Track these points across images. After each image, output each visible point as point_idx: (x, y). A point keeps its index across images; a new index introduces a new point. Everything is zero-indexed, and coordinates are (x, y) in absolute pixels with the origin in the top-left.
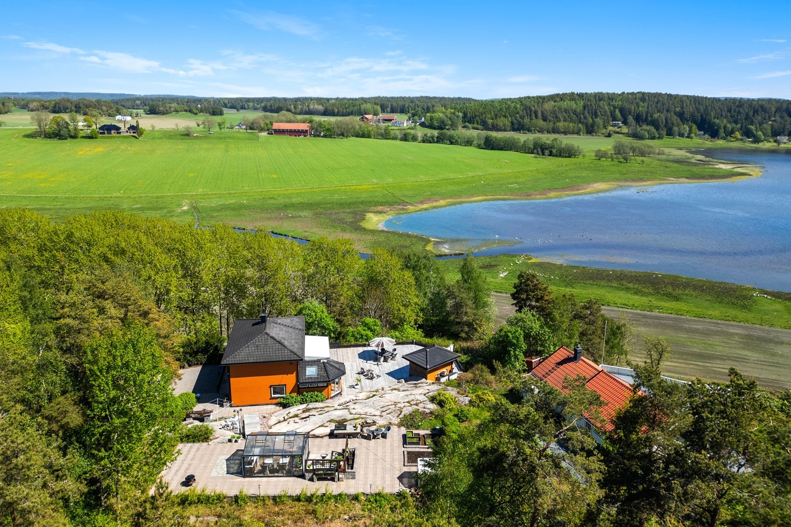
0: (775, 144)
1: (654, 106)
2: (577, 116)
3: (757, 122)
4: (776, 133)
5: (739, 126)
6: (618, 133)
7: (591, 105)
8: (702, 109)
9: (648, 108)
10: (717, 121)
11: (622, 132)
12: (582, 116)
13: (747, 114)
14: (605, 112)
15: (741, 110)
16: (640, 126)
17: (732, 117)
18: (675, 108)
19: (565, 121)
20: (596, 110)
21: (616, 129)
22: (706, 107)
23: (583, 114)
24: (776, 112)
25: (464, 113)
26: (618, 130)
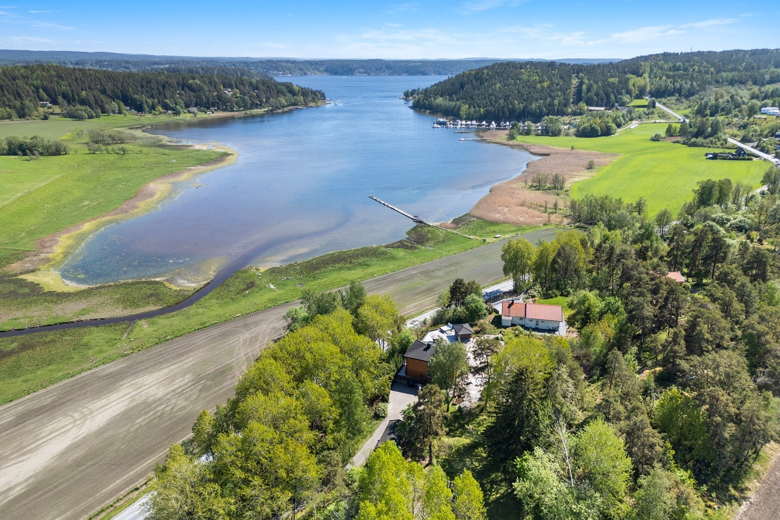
0: (192, 115)
1: (75, 83)
3: (168, 96)
4: (187, 106)
5: (156, 100)
6: (51, 114)
7: (8, 85)
8: (119, 85)
9: (70, 86)
10: (136, 96)
11: (55, 112)
12: (5, 98)
13: (158, 89)
14: (28, 92)
15: (152, 86)
16: (74, 106)
17: (148, 92)
18: (96, 85)
20: (17, 91)
21: (46, 109)
22: (122, 83)
23: (5, 96)
24: (178, 86)
26: (51, 110)
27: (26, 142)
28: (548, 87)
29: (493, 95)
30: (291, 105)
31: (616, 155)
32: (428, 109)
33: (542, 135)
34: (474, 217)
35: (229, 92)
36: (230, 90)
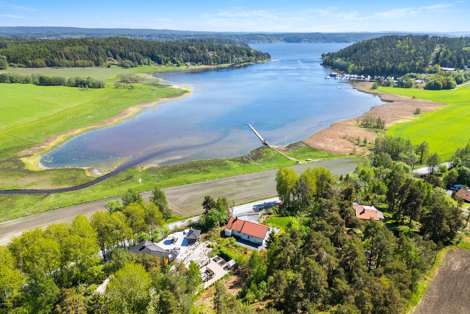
0: (186, 67)
1: (127, 48)
2: (87, 55)
3: (176, 55)
4: (185, 61)
5: (169, 58)
6: (113, 64)
7: (93, 48)
8: (151, 49)
9: (125, 49)
10: (159, 56)
11: (115, 64)
12: (90, 55)
13: (171, 51)
14: (103, 52)
15: (168, 49)
16: (124, 60)
17: (165, 53)
18: (138, 49)
19: (80, 59)
20: (97, 51)
21: (111, 62)
22: (152, 48)
23: (91, 54)
24: (182, 50)
25: (7, 56)
26: (113, 63)
27: (84, 81)
28: (414, 53)
29: (373, 58)
30: (247, 62)
31: (445, 105)
32: (330, 66)
33: (398, 87)
34: (304, 144)
35: (211, 53)
36: (212, 52)
